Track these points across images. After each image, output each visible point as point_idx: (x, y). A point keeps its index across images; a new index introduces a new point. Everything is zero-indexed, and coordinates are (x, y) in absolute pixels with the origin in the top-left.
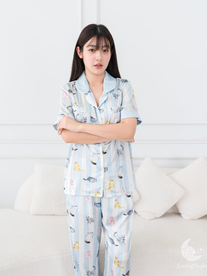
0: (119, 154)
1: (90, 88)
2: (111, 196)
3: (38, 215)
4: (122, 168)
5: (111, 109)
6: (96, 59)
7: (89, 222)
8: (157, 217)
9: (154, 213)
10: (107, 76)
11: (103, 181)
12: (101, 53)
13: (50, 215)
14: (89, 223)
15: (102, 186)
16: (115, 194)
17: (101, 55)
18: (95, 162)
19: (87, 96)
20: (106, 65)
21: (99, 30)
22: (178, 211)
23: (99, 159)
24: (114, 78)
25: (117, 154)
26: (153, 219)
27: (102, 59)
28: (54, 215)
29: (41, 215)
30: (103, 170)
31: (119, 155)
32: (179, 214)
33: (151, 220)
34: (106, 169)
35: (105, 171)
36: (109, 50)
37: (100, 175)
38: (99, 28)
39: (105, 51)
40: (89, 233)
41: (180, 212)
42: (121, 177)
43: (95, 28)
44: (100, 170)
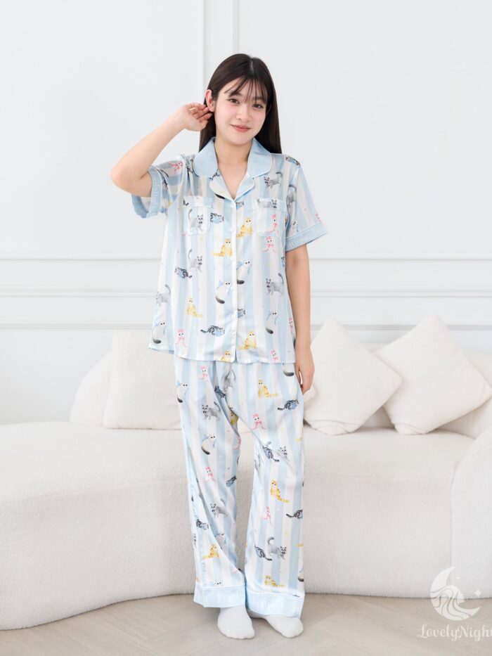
0: (271, 288)
1: (219, 169)
2: (250, 362)
3: (119, 428)
4: (275, 316)
5: (258, 201)
6: (238, 117)
7: (206, 416)
8: (350, 430)
9: (344, 423)
10: (256, 147)
11: (235, 332)
12: (248, 108)
13: (142, 429)
14: (208, 418)
15: (233, 341)
16: (257, 358)
17: (248, 113)
18: (222, 299)
19: (211, 182)
20: (257, 129)
21: (252, 66)
22: (389, 420)
23: (229, 293)
24: (269, 153)
25: (267, 289)
26: (342, 434)
27: (250, 119)
28: (150, 429)
29: (125, 429)
30: (236, 312)
31: (270, 291)
32: (392, 428)
33: (338, 435)
34: (241, 313)
35: (239, 316)
36: (265, 106)
37: (230, 322)
38: (252, 63)
39: (256, 106)
40: (207, 438)
41: (394, 421)
42: (271, 332)
43: (245, 62)
44: (232, 312)
